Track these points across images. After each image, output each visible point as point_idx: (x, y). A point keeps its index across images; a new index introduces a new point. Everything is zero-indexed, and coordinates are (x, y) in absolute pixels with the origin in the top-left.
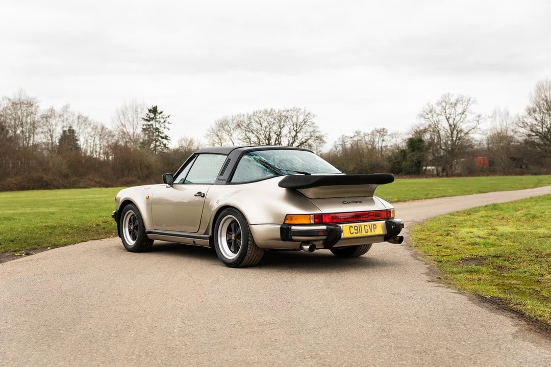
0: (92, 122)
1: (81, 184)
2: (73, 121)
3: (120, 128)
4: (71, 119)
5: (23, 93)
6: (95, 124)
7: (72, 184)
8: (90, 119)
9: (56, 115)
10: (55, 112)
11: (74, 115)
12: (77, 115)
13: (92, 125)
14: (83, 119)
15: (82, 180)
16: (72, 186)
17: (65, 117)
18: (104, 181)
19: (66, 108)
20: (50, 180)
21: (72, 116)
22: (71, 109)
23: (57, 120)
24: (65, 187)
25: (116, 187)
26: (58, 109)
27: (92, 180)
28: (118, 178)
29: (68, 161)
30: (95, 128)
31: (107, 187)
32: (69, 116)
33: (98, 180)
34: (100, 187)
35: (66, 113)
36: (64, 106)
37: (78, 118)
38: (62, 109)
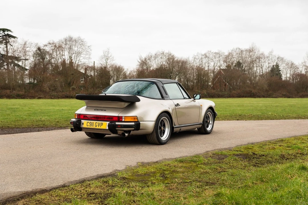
0: (286, 60)
1: (274, 96)
2: (275, 60)
3: (303, 64)
4: (274, 59)
5: (254, 45)
6: (288, 62)
7: (269, 95)
8: (285, 59)
9: (265, 56)
10: (265, 55)
11: (275, 57)
12: (277, 57)
13: (286, 62)
14: (281, 59)
15: (275, 93)
16: (268, 96)
17: (270, 58)
18: (288, 94)
19: (271, 53)
20: (256, 93)
21: (274, 57)
22: (274, 54)
23: (265, 59)
24: (264, 97)
25: (295, 98)
26: (266, 54)
27: (280, 93)
28: (298, 93)
29: (269, 82)
30: (287, 64)
31: (289, 98)
32: (273, 57)
33: (284, 93)
34: (285, 97)
35: (271, 55)
36: (270, 52)
37: (278, 58)
38: (269, 54)
